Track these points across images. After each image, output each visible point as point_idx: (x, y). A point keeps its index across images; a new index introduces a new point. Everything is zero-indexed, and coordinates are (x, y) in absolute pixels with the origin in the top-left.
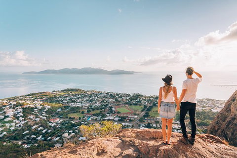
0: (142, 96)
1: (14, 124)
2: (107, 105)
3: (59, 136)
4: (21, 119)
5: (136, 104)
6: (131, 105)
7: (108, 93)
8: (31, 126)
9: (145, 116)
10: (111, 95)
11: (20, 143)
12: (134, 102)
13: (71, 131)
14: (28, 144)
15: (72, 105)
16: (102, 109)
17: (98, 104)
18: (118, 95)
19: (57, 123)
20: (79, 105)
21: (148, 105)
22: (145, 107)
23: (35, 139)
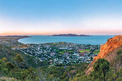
0: (91, 45)
1: (39, 52)
2: (75, 49)
3: (52, 60)
4: (41, 51)
5: (88, 49)
6: (86, 49)
7: (77, 44)
8: (44, 54)
9: (91, 54)
10: (78, 45)
11: (40, 59)
12: (87, 48)
13: (57, 59)
14: (42, 60)
15: (60, 48)
16: (72, 51)
17: (71, 49)
18: (81, 45)
19: (53, 55)
20: (63, 48)
21: (93, 49)
22: (92, 50)
23: (44, 59)
